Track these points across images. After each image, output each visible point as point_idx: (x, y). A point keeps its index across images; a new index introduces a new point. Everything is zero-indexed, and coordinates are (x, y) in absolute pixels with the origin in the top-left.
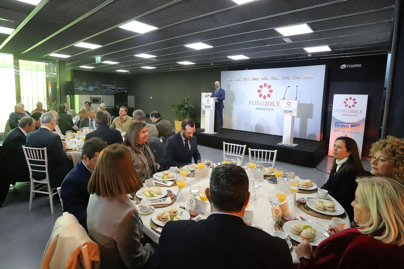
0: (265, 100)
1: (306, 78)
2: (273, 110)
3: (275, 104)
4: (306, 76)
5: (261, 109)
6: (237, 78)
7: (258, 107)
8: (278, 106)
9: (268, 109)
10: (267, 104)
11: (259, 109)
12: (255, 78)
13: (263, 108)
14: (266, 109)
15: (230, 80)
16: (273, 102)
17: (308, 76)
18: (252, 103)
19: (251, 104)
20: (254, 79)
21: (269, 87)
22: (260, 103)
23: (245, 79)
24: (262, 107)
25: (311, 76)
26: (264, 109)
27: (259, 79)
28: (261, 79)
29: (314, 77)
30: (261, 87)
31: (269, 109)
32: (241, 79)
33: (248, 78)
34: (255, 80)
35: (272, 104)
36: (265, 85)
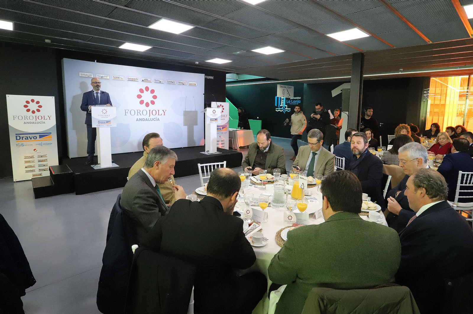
0: (148, 109)
1: (190, 85)
2: (158, 120)
3: (161, 112)
4: (190, 83)
5: (144, 120)
6: (102, 75)
7: (140, 117)
8: (164, 115)
9: (153, 119)
10: (151, 112)
11: (141, 120)
12: (132, 78)
13: (147, 119)
14: (150, 120)
15: (87, 76)
16: (159, 110)
17: (192, 83)
18: (129, 112)
19: (128, 114)
20: (130, 80)
21: (152, 92)
22: (141, 113)
23: (116, 78)
24: (145, 117)
25: (194, 83)
26: (148, 120)
27: (138, 80)
28: (140, 80)
29: (196, 84)
30: (141, 91)
31: (155, 119)
32: (108, 78)
33: (121, 77)
34: (132, 81)
35: (157, 112)
36: (147, 89)
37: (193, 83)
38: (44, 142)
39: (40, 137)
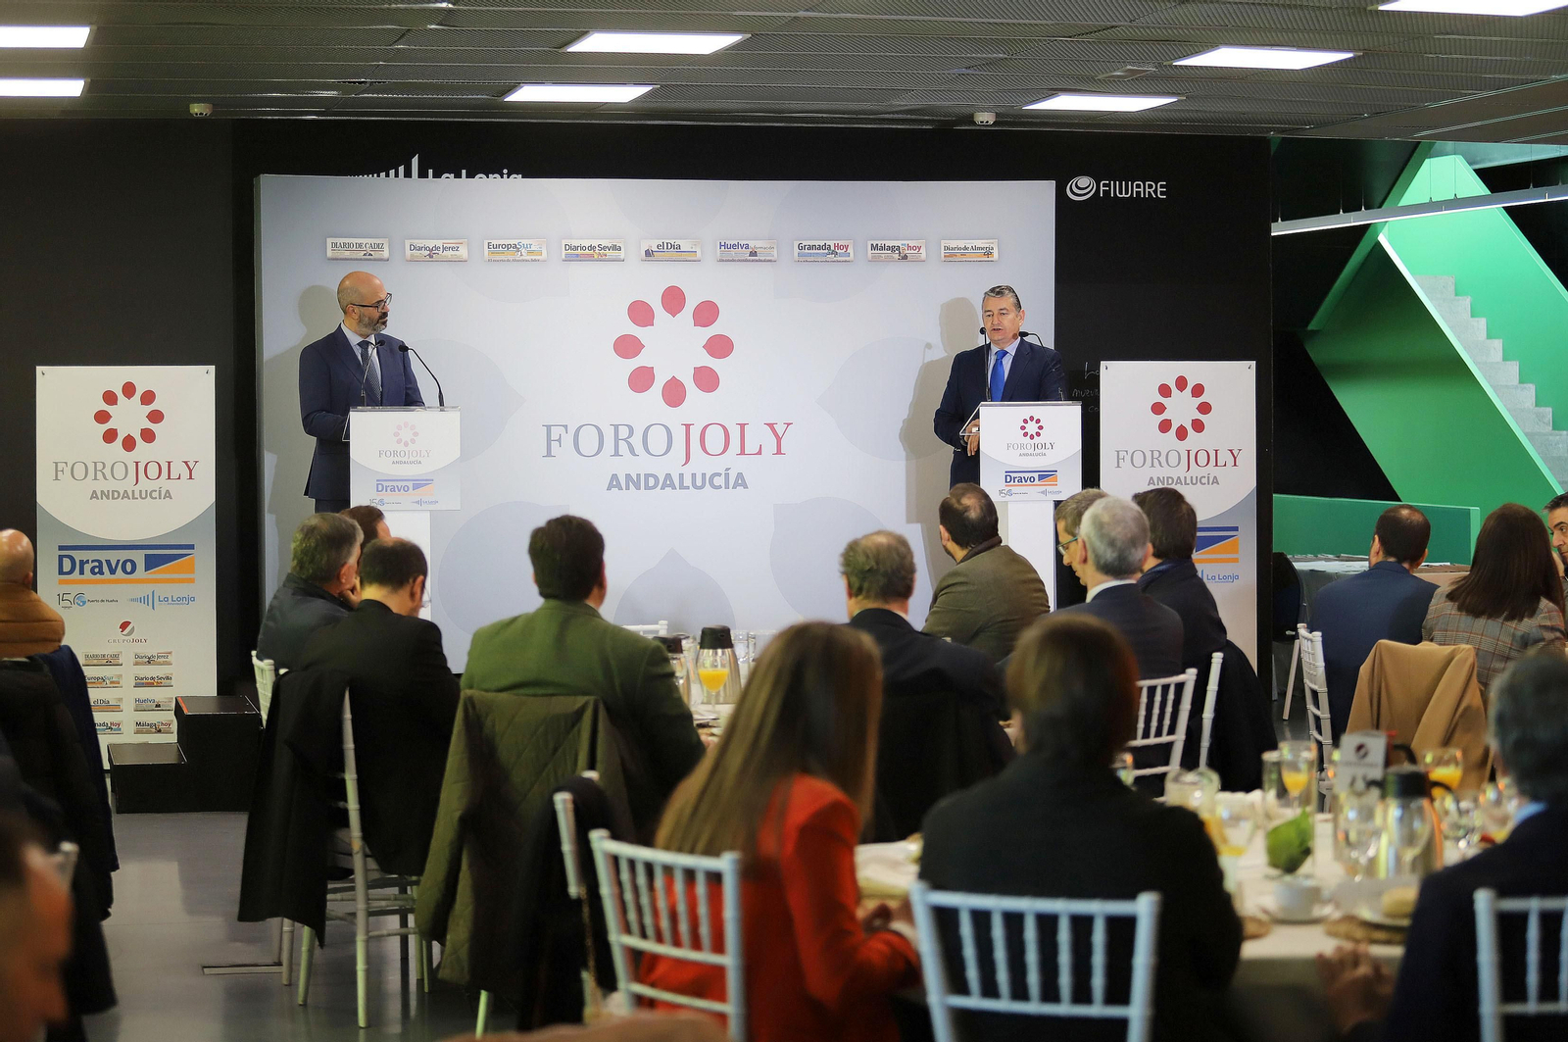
0: (675, 417)
1: (951, 255)
2: (741, 481)
3: (758, 437)
4: (953, 244)
5: (650, 483)
7: (627, 467)
8: (779, 452)
9: (709, 481)
10: (695, 439)
11: (631, 483)
13: (668, 476)
14: (687, 482)
16: (743, 426)
18: (568, 439)
19: (563, 452)
20: (578, 254)
21: (707, 313)
22: (637, 441)
23: (505, 251)
24: (660, 468)
25: (979, 243)
26: (677, 485)
27: (622, 254)
28: (632, 253)
29: (995, 252)
30: (641, 313)
31: (718, 481)
32: (463, 252)
34: (590, 258)
35: (735, 437)
36: (674, 299)
37: (969, 244)
38: (162, 590)
39: (152, 562)
